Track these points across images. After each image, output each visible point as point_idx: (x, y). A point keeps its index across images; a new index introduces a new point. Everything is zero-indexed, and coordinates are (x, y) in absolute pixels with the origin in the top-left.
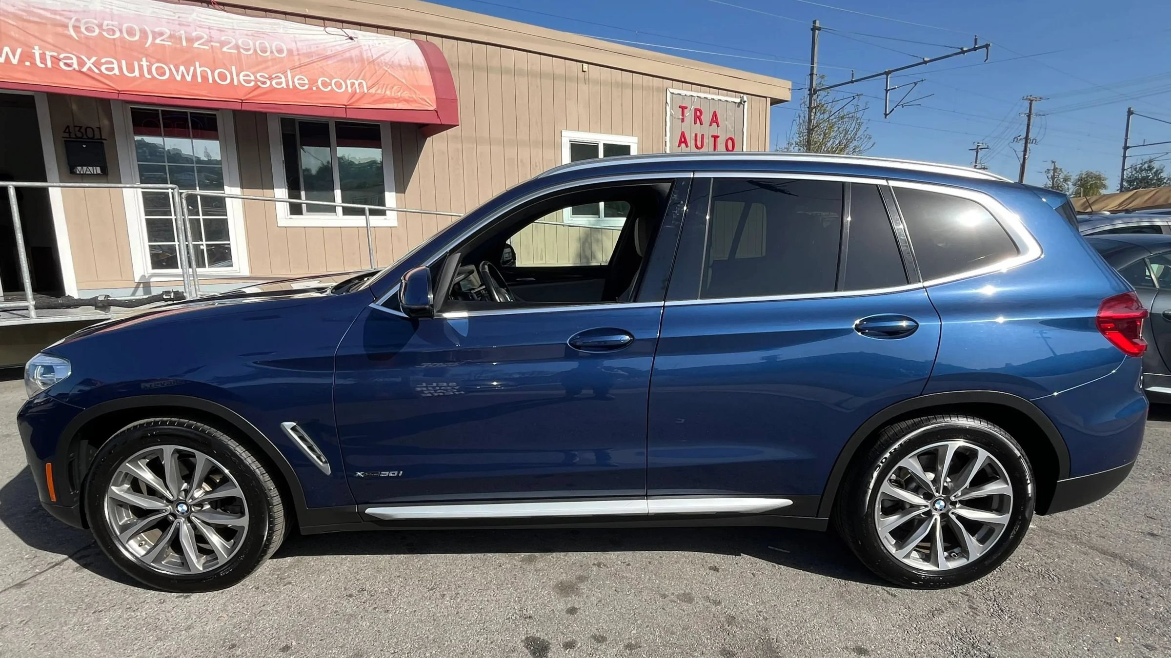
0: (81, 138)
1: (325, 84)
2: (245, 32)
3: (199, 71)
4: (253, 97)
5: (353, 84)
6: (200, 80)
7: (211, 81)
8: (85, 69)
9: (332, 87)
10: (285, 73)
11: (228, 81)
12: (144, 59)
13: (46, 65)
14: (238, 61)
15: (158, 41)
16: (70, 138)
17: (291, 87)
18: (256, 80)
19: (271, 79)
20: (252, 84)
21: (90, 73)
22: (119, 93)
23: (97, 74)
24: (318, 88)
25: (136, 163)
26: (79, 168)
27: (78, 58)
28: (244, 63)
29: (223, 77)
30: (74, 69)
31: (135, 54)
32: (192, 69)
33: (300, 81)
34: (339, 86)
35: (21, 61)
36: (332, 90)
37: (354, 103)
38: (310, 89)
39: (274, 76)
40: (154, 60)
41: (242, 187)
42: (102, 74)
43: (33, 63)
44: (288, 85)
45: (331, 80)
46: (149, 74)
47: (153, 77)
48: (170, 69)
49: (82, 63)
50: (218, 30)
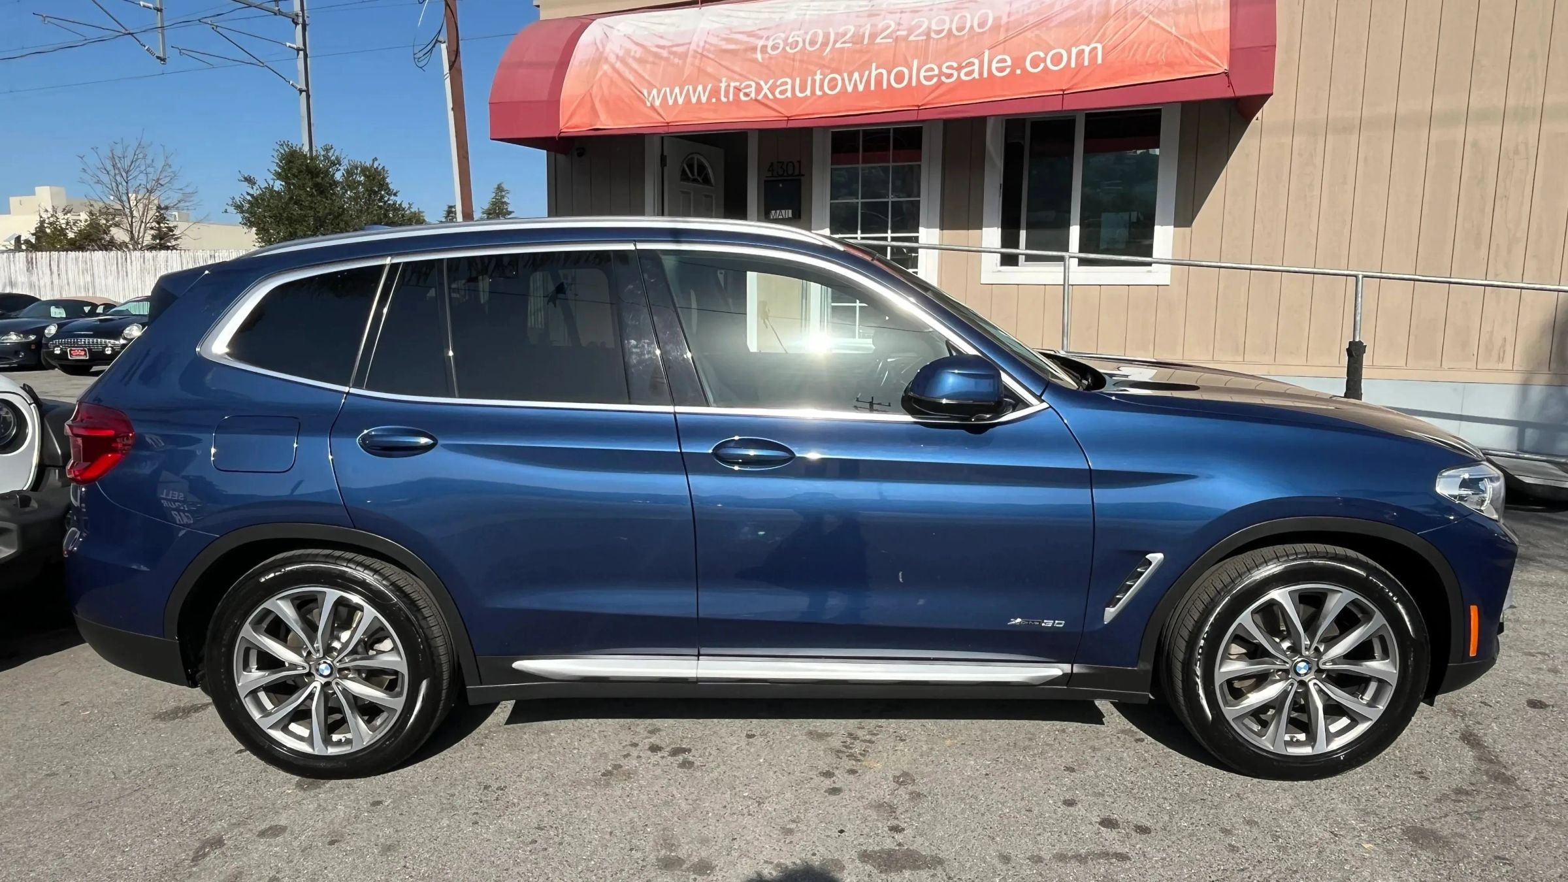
0: (782, 176)
1: (1035, 64)
2: (944, 6)
3: (874, 73)
4: (933, 99)
5: (1080, 54)
6: (873, 88)
7: (885, 86)
8: (760, 97)
9: (1046, 64)
10: (980, 56)
11: (905, 82)
12: (818, 72)
13: (728, 98)
14: (923, 51)
15: (838, 45)
16: (772, 176)
17: (985, 75)
18: (941, 73)
19: (959, 69)
20: (935, 80)
21: (765, 101)
22: (789, 119)
23: (771, 100)
24: (1024, 70)
25: (828, 202)
26: (773, 212)
27: (758, 84)
28: (930, 51)
29: (899, 78)
30: (751, 99)
31: (811, 67)
32: (867, 73)
33: (998, 64)
34: (1057, 59)
35: (709, 99)
36: (1046, 68)
37: (1076, 84)
38: (1013, 72)
39: (964, 64)
40: (827, 71)
41: (942, 228)
42: (775, 99)
43: (719, 99)
44: (981, 74)
45: (1046, 55)
46: (820, 90)
47: (825, 94)
48: (843, 80)
49: (759, 89)
50: (912, 12)
